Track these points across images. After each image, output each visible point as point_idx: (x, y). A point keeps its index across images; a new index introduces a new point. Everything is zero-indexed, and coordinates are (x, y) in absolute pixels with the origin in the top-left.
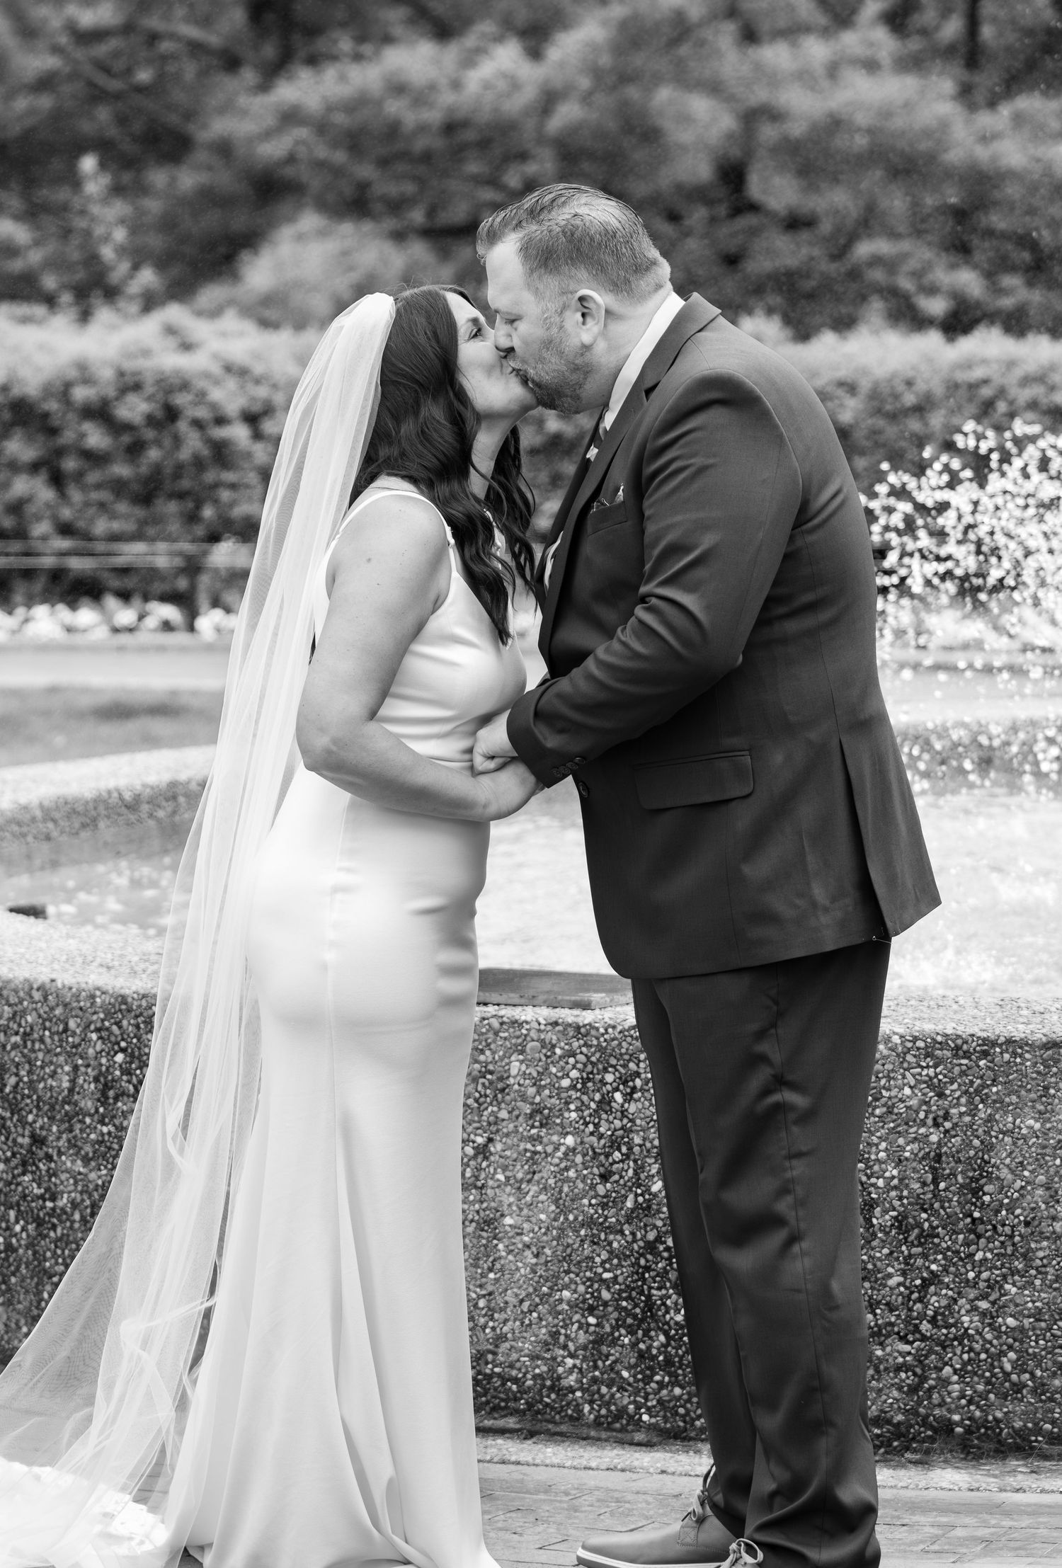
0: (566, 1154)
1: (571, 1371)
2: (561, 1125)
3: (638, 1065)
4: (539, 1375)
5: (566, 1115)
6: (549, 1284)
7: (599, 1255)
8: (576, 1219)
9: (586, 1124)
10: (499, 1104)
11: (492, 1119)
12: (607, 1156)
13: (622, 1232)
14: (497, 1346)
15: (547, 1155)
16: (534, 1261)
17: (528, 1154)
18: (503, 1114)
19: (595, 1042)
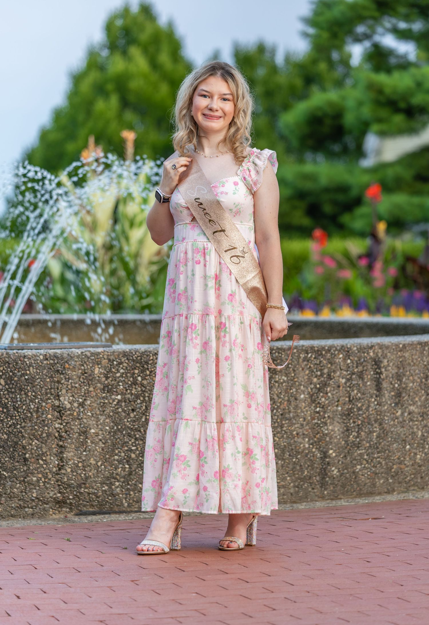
0: (118, 403)
1: (117, 487)
2: (116, 392)
3: (147, 366)
4: (104, 490)
5: (118, 387)
6: (109, 454)
7: (130, 441)
8: (122, 427)
9: (126, 390)
10: (89, 385)
11: (86, 392)
12: (134, 402)
13: (140, 431)
14: (86, 481)
15: (110, 403)
16: (103, 446)
17: (102, 404)
18: (91, 389)
19: (131, 358)
